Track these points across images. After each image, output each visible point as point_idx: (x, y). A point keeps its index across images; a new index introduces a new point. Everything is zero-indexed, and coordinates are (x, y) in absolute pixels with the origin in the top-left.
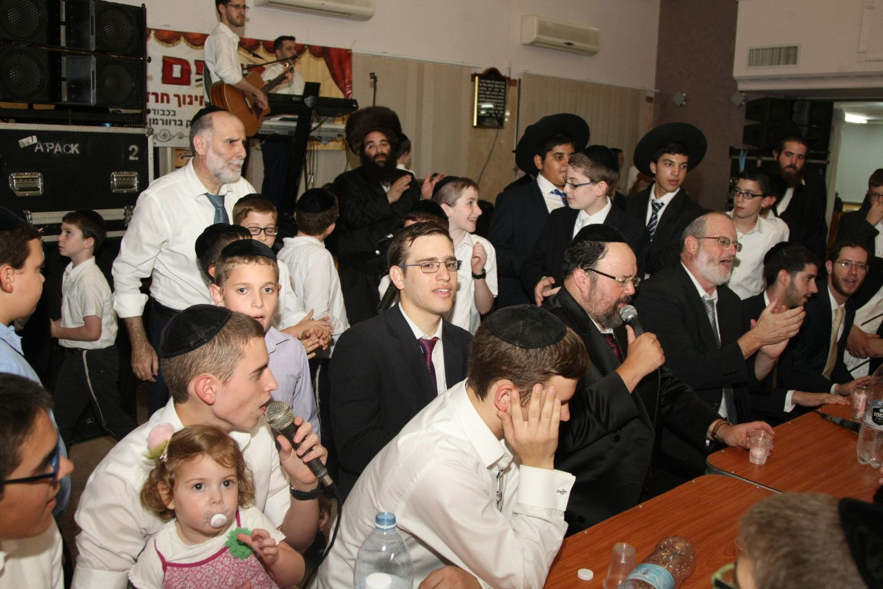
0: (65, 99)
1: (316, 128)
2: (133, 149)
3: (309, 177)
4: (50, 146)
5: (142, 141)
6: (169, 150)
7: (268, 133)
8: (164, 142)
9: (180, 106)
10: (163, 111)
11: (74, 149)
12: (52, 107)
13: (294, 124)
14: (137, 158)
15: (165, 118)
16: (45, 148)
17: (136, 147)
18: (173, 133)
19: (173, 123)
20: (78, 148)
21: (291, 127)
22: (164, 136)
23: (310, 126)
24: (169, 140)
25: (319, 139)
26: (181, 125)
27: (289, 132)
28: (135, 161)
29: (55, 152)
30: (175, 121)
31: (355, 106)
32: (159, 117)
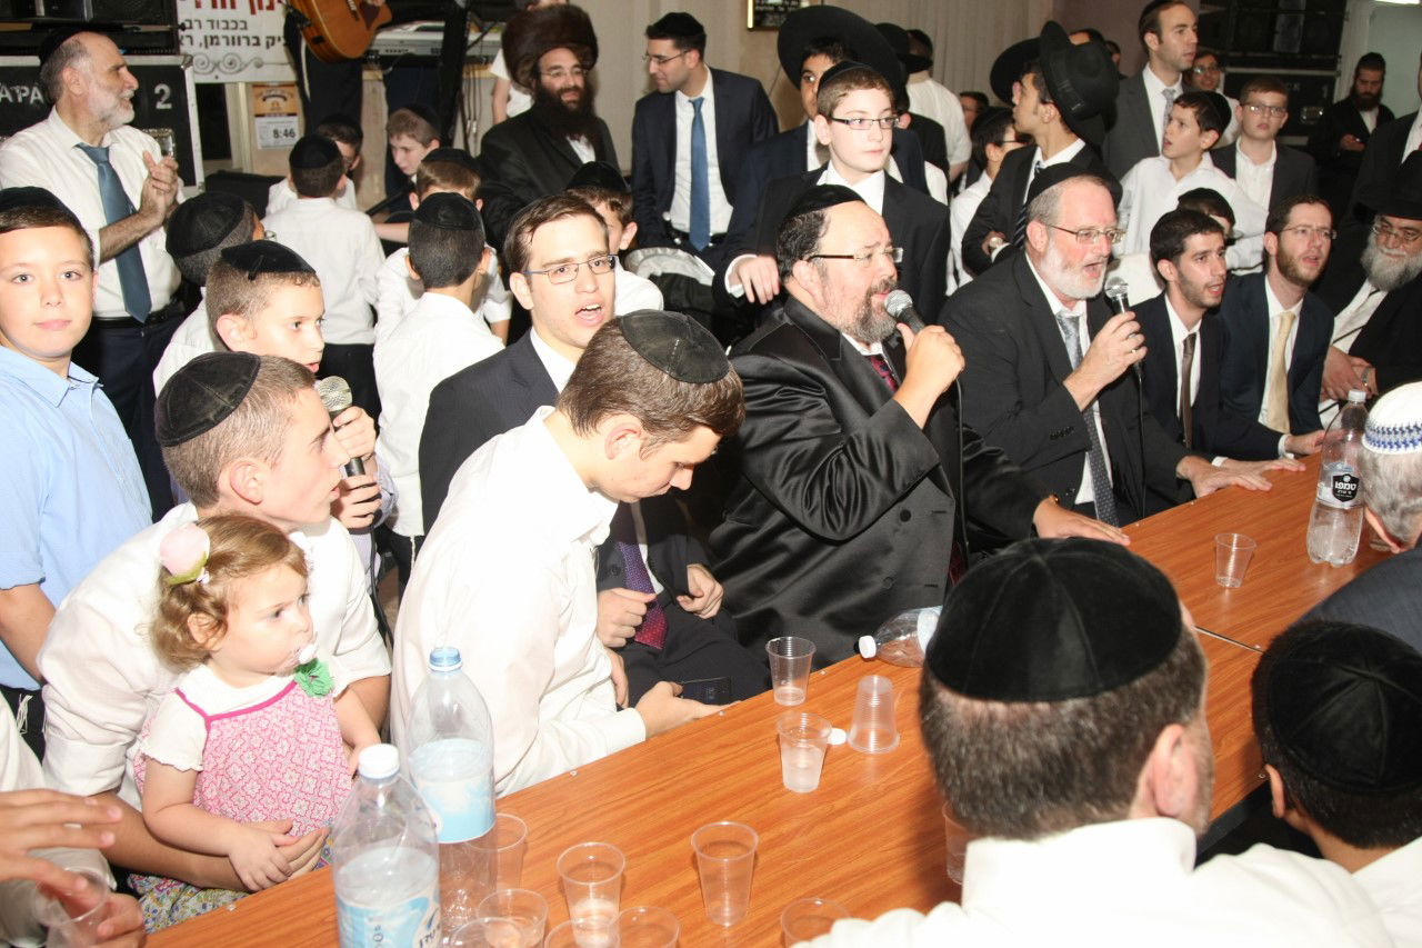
0: (41, 10)
1: (476, 42)
2: (162, 92)
3: (469, 122)
4: (23, 91)
5: (175, 77)
6: (242, 88)
7: (397, 53)
8: (231, 74)
9: (253, 12)
10: (226, 22)
12: (28, 27)
13: (439, 37)
14: (169, 106)
15: (230, 33)
16: (14, 95)
17: (166, 88)
18: (246, 59)
19: (244, 41)
21: (435, 42)
22: (231, 64)
23: (466, 39)
24: (240, 70)
26: (258, 44)
27: (432, 50)
28: (166, 110)
29: (32, 101)
30: (247, 38)
32: (220, 33)
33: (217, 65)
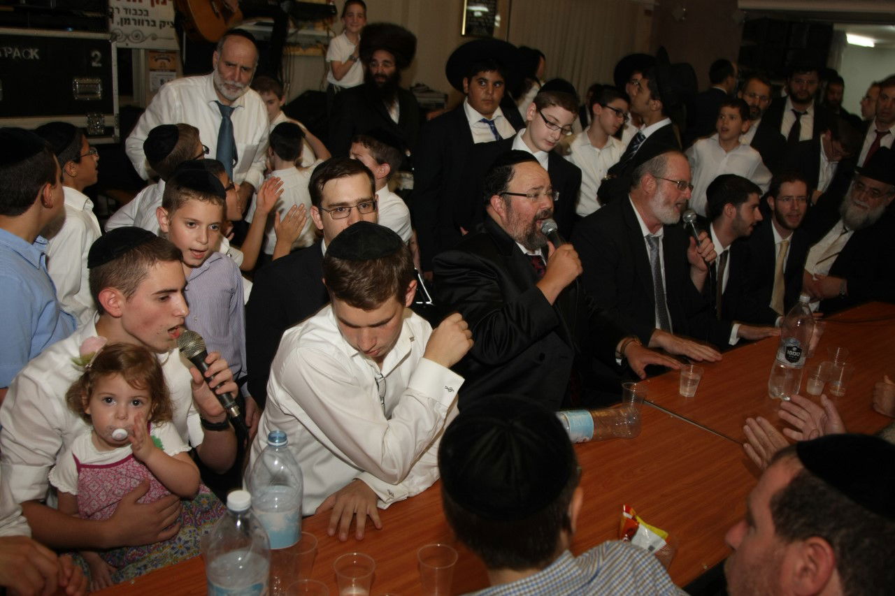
0: (23, 1)
1: (292, 34)
2: (96, 55)
4: (9, 50)
5: (105, 46)
6: (142, 52)
8: (136, 43)
9: (153, 5)
10: (135, 10)
11: (33, 53)
12: (11, 9)
13: (270, 29)
14: (100, 65)
15: (137, 17)
16: (3, 52)
17: (98, 53)
18: (146, 34)
19: (145, 23)
20: (37, 53)
21: (266, 32)
22: (137, 36)
24: (142, 41)
25: (296, 44)
26: (155, 25)
28: (98, 68)
29: (14, 57)
30: (147, 21)
31: (334, 12)
32: (131, 17)
33: (127, 37)
